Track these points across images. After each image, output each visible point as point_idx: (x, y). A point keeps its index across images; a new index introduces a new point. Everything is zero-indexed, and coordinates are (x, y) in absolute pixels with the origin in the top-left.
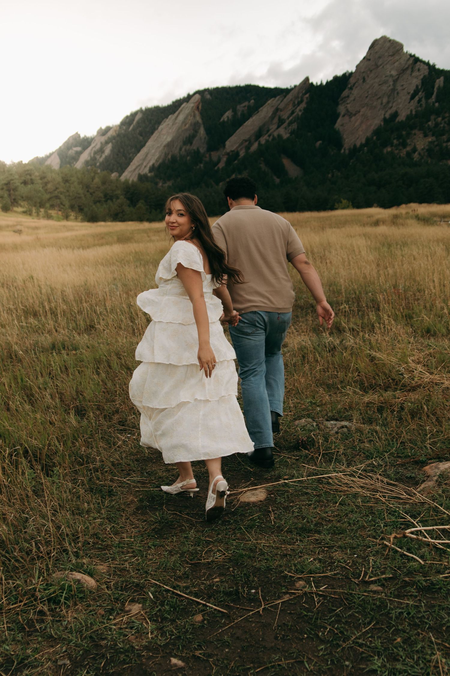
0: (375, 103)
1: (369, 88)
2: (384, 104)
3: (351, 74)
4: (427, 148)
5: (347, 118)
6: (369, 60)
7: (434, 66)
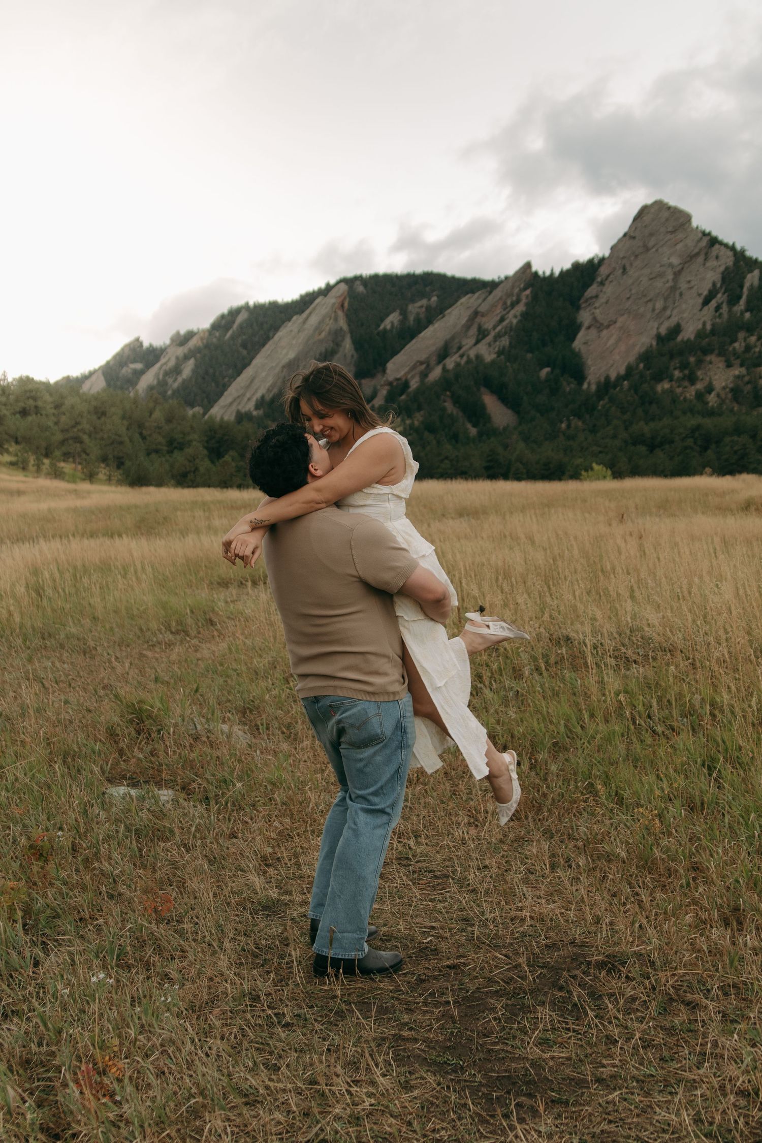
0: (642, 309)
1: (633, 284)
2: (657, 311)
3: (602, 260)
4: (731, 386)
5: (593, 331)
6: (634, 238)
7: (743, 252)
